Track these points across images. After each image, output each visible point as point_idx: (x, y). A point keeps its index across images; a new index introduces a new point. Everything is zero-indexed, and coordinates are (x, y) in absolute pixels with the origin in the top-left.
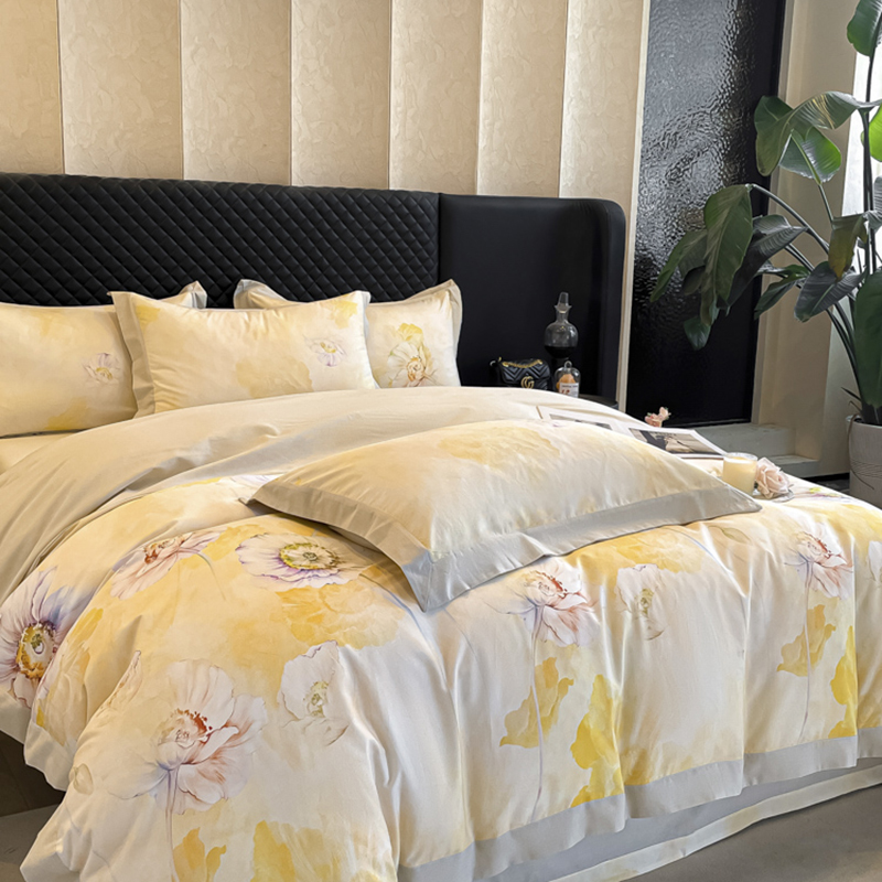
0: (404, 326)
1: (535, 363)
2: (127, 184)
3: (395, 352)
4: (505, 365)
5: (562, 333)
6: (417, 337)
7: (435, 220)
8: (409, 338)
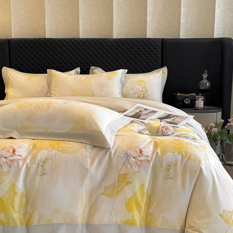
0: (139, 81)
1: (192, 94)
2: (60, 40)
3: (134, 89)
4: (179, 94)
5: (204, 84)
6: (143, 84)
7: (160, 47)
8: (140, 84)
